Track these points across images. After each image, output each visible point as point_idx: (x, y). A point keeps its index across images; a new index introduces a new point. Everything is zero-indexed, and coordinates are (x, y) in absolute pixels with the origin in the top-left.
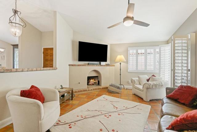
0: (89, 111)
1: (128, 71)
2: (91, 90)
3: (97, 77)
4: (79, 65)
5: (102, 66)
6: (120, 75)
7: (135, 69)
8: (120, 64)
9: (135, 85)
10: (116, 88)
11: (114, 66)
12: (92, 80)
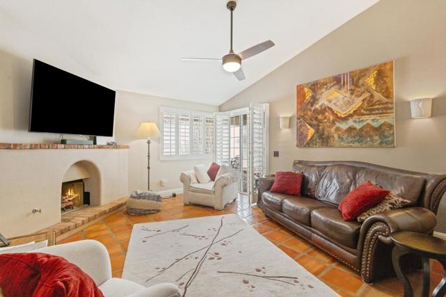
0: (164, 269)
1: (161, 159)
2: (83, 223)
3: (81, 180)
4: (34, 147)
5: (101, 147)
6: (149, 168)
7: (174, 154)
8: (149, 143)
9: (191, 185)
10: (153, 199)
11: (128, 147)
12: (69, 193)
